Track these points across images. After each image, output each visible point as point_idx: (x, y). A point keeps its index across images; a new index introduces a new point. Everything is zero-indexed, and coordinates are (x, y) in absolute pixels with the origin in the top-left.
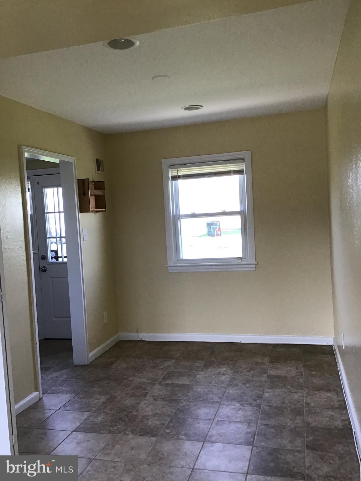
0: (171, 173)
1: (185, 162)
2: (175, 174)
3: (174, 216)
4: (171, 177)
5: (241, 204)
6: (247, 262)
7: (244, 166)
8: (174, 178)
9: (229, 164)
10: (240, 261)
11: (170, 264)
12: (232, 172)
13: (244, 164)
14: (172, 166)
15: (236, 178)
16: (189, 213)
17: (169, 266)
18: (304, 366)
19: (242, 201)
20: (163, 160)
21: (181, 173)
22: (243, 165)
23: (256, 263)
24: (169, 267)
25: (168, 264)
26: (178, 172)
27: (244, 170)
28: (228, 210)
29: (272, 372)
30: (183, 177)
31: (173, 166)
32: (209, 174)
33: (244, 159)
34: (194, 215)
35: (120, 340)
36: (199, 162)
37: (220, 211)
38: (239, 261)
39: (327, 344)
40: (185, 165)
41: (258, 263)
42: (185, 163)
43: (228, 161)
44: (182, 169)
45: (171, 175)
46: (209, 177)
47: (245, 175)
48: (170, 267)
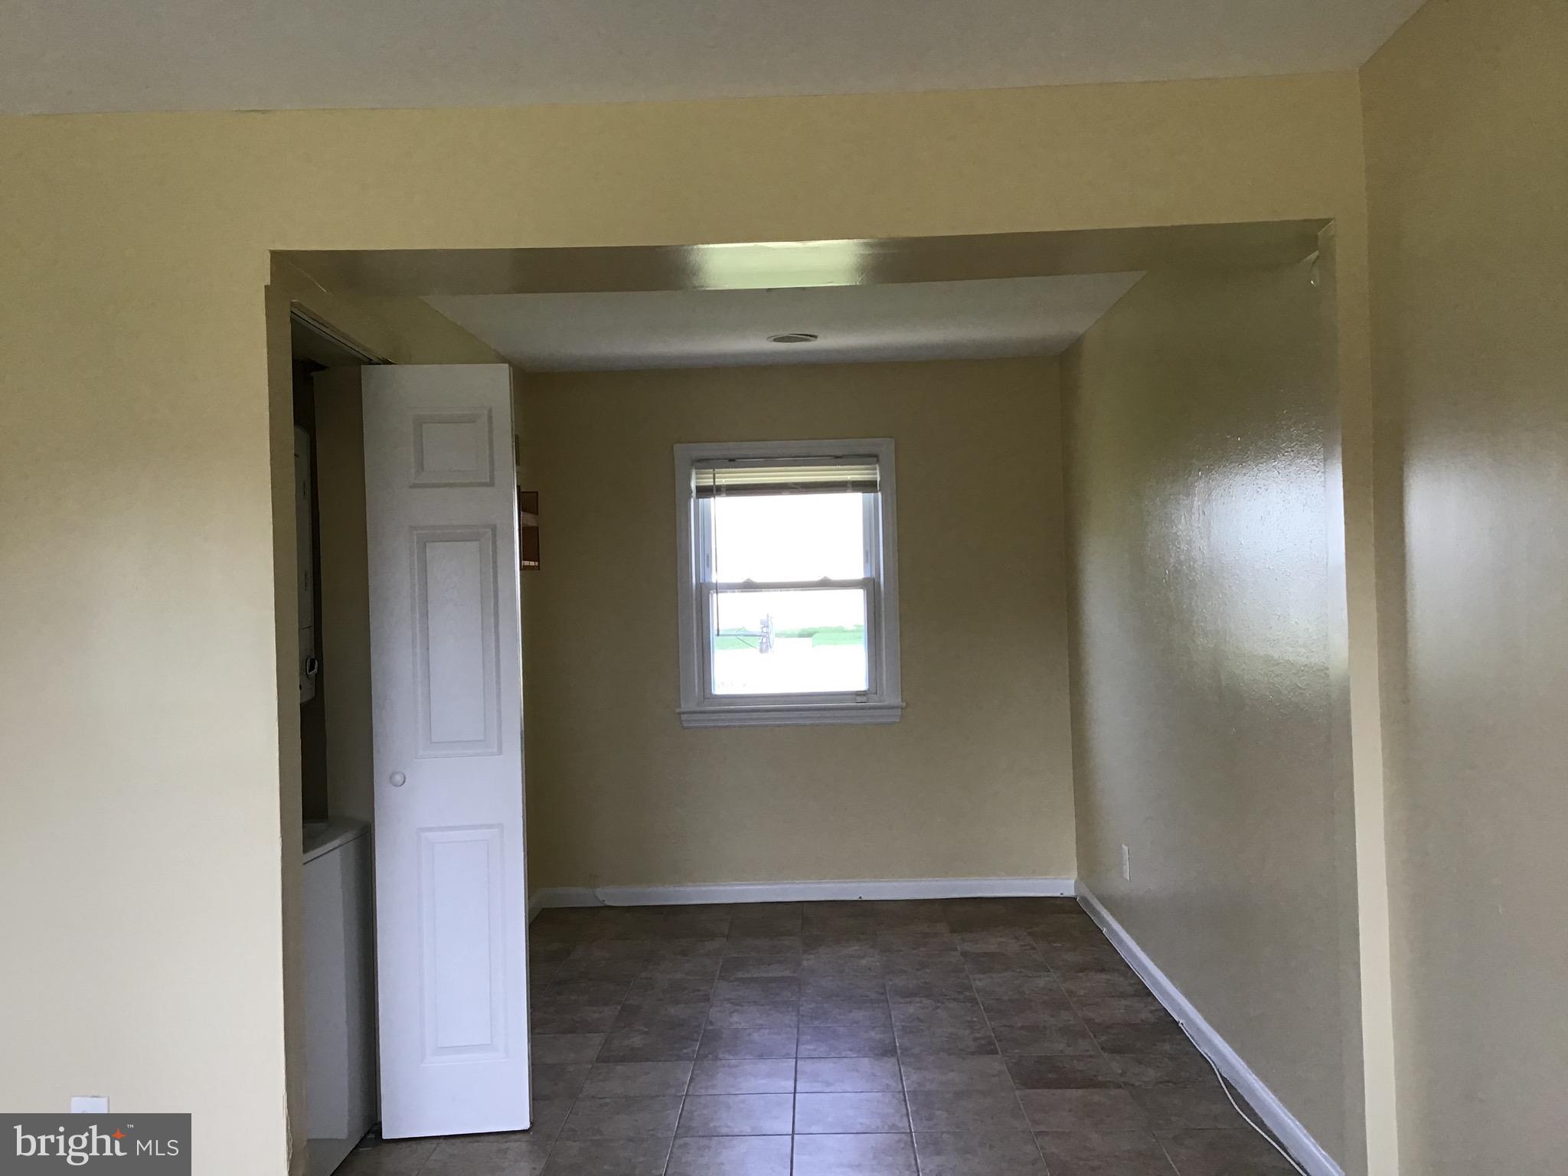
0: (697, 478)
1: (733, 454)
2: (709, 482)
3: (700, 586)
4: (697, 487)
5: (867, 561)
6: (880, 701)
7: (878, 473)
8: (705, 492)
9: (842, 465)
10: (864, 699)
11: (685, 707)
12: (849, 485)
13: (878, 468)
14: (700, 460)
15: (855, 501)
16: (740, 579)
17: (685, 710)
18: (1029, 934)
19: (869, 555)
20: (677, 447)
21: (724, 480)
22: (876, 469)
23: (904, 704)
24: (684, 713)
25: (682, 706)
26: (714, 479)
27: (876, 481)
28: (835, 576)
29: (968, 947)
30: (727, 490)
31: (705, 463)
32: (794, 486)
33: (876, 456)
34: (749, 586)
35: (543, 909)
36: (766, 456)
37: (816, 577)
38: (859, 699)
39: (1062, 894)
40: (732, 462)
41: (907, 704)
42: (733, 457)
43: (838, 459)
44: (724, 470)
45: (696, 482)
46: (792, 493)
47: (880, 494)
48: (686, 715)
